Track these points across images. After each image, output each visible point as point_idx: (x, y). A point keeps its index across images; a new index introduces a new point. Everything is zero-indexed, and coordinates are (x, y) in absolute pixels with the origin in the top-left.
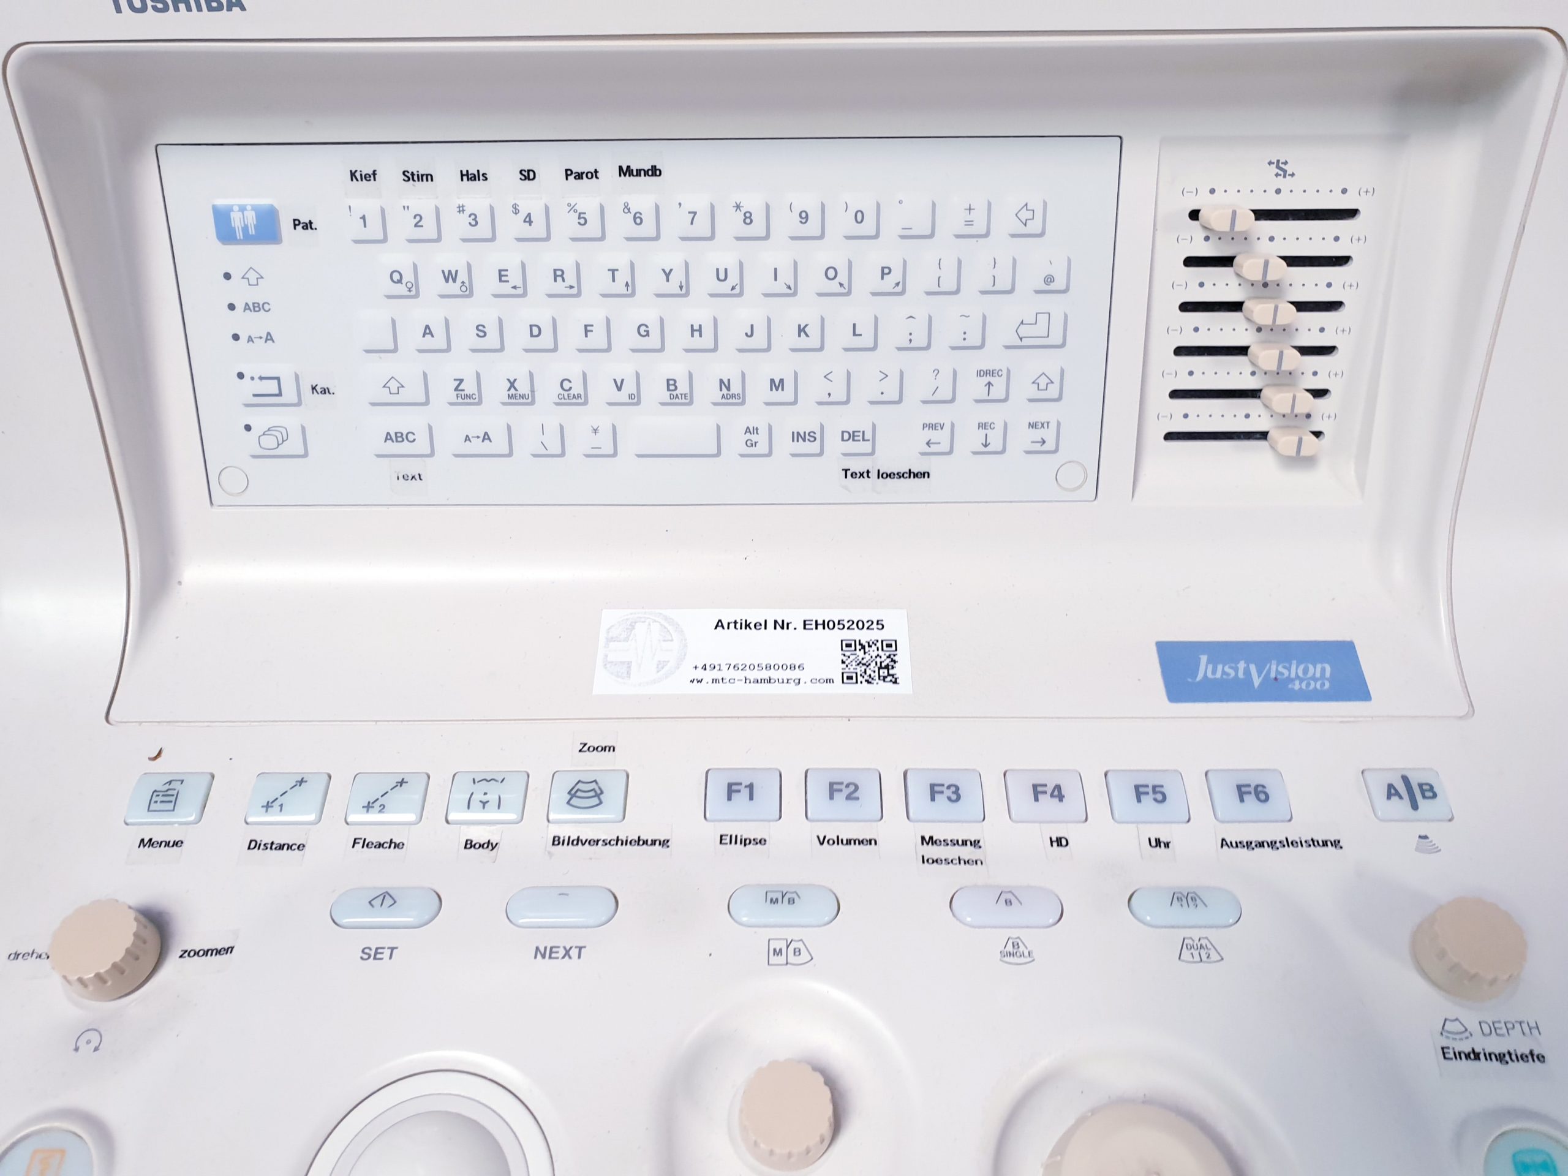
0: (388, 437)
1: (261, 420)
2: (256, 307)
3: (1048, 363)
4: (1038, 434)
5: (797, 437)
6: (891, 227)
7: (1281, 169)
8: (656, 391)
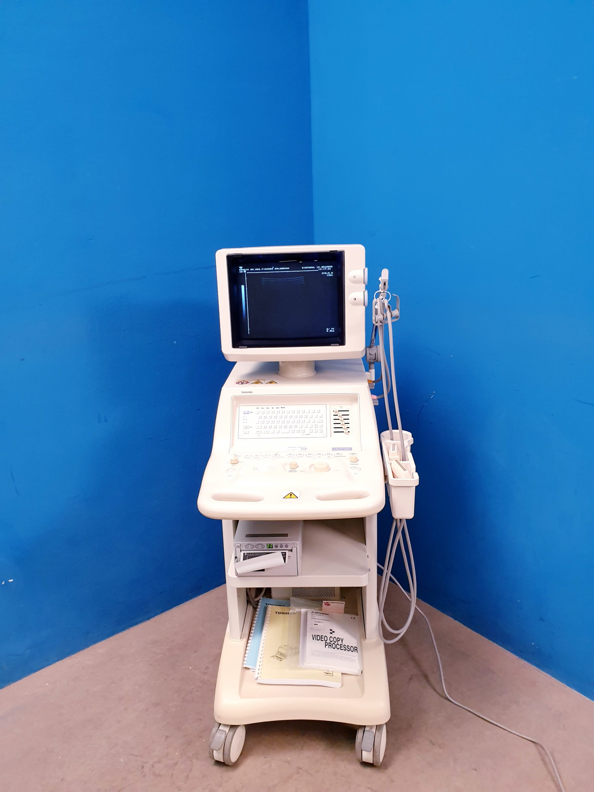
0: (257, 432)
1: (245, 430)
2: (246, 420)
3: (321, 424)
4: (321, 431)
5: (297, 431)
6: (306, 412)
7: (341, 407)
8: (283, 427)
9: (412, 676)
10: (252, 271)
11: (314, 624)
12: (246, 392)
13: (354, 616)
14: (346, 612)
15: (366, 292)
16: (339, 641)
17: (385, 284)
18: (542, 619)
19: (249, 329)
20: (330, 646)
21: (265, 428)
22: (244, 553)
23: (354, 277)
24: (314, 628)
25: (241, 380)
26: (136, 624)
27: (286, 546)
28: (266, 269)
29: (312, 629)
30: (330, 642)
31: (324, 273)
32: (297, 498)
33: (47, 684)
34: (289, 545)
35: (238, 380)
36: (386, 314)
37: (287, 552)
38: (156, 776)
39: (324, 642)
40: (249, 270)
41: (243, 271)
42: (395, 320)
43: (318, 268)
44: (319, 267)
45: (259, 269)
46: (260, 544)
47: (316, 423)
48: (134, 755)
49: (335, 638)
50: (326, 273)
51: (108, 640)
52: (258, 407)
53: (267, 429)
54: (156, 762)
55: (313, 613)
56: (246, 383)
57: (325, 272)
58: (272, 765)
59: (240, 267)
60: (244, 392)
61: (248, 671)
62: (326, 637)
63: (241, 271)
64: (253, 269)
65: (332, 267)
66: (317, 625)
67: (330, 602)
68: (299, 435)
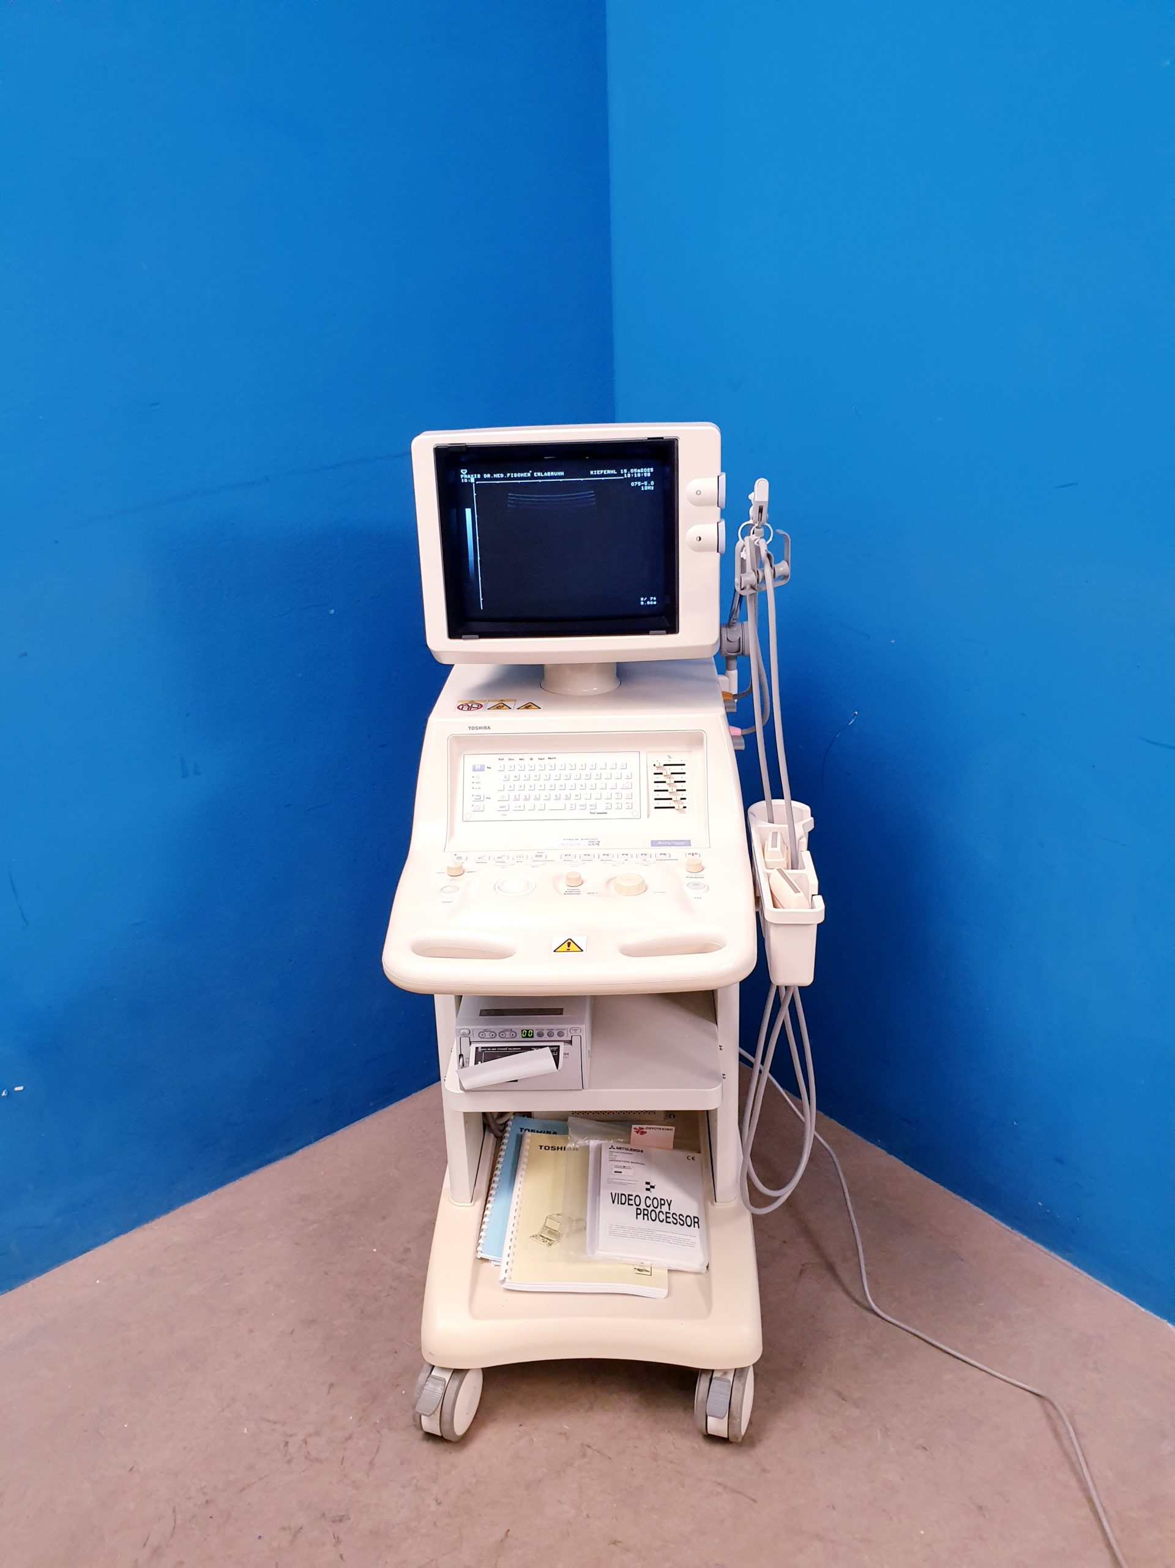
0: (501, 807)
1: (475, 804)
2: (478, 783)
3: (629, 791)
4: (628, 805)
5: (581, 806)
6: (598, 768)
7: (670, 757)
8: (553, 797)
9: (803, 1265)
10: (487, 479)
11: (615, 1172)
12: (477, 728)
13: (692, 1155)
14: (677, 1146)
15: (723, 524)
16: (664, 1205)
17: (761, 510)
18: (1059, 1160)
19: (481, 599)
20: (646, 1217)
21: (516, 799)
22: (477, 1048)
23: (699, 493)
24: (615, 1181)
25: (467, 699)
26: (269, 1161)
27: (560, 1034)
28: (515, 475)
29: (610, 1181)
30: (646, 1208)
31: (636, 483)
32: (582, 951)
33: (98, 1282)
34: (565, 1032)
35: (462, 701)
36: (763, 571)
37: (561, 1045)
38: (311, 1461)
39: (635, 1207)
40: (482, 476)
41: (468, 479)
42: (783, 583)
43: (624, 473)
44: (625, 471)
45: (502, 476)
46: (507, 1030)
47: (618, 790)
48: (269, 1421)
49: (655, 1200)
50: (639, 484)
51: (213, 1194)
52: (501, 757)
53: (521, 803)
54: (310, 1435)
55: (612, 1150)
56: (478, 708)
57: (637, 481)
58: (535, 1439)
59: (462, 471)
60: (473, 728)
61: (486, 1264)
62: (637, 1198)
63: (463, 478)
64: (489, 476)
65: (652, 470)
66: (621, 1172)
67: (647, 1128)
68: (586, 814)
